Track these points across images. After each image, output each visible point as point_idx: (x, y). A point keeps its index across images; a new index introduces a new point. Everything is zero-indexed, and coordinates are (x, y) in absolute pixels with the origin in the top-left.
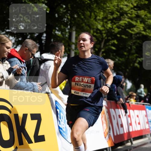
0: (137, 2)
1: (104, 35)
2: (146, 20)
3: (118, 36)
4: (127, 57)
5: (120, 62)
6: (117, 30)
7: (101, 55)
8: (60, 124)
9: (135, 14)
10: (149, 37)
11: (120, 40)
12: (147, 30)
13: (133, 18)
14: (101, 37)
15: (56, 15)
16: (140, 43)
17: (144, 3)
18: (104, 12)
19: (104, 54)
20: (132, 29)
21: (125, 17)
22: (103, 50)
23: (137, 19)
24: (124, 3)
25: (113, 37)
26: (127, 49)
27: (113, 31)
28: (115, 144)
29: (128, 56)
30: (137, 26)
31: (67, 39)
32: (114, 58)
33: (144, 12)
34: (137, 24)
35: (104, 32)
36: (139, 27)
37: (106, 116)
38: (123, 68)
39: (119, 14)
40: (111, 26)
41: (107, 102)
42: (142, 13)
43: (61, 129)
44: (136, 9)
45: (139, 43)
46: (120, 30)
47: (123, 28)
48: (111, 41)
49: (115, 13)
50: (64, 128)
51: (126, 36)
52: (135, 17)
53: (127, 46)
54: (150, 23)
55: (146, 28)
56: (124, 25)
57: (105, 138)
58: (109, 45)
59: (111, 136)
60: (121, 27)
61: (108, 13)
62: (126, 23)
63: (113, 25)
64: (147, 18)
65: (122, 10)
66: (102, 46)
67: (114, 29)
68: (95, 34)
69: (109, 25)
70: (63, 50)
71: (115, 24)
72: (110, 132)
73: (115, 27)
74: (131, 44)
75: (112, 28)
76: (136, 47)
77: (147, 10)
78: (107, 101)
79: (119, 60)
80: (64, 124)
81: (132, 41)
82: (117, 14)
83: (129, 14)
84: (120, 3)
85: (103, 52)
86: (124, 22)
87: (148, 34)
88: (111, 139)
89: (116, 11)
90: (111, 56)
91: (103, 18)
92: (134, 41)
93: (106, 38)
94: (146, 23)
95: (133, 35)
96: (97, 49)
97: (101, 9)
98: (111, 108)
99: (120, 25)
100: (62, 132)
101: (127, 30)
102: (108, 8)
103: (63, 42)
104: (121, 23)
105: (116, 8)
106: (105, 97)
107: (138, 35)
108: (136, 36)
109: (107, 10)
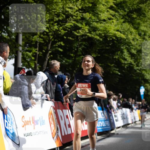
0: (82, 5)
1: (51, 37)
2: (91, 22)
3: (65, 37)
4: (73, 58)
5: (67, 64)
6: (63, 32)
7: (49, 57)
8: (7, 126)
9: (80, 17)
10: (94, 39)
11: (66, 41)
12: (92, 32)
13: (78, 20)
14: (48, 39)
15: (3, 17)
16: (86, 44)
17: (88, 5)
18: (50, 14)
19: (52, 56)
20: (78, 31)
21: (71, 19)
22: (50, 52)
23: (82, 22)
24: (69, 6)
25: (60, 39)
26: (74, 51)
27: (59, 33)
28: (63, 144)
29: (75, 57)
30: (82, 28)
31: (14, 41)
32: (62, 59)
33: (88, 15)
34: (83, 26)
35: (50, 34)
36: (84, 29)
37: (54, 116)
38: (71, 69)
39: (64, 16)
40: (57, 28)
41: (54, 103)
42: (87, 16)
43: (8, 131)
44: (80, 11)
45: (84, 45)
46: (66, 31)
47: (69, 30)
48: (58, 43)
49: (61, 15)
50: (11, 130)
51: (72, 38)
52: (80, 20)
53: (74, 48)
54: (94, 25)
55: (91, 30)
56: (70, 27)
57: (53, 138)
58: (56, 46)
59: (58, 136)
60: (67, 29)
61: (54, 15)
62: (72, 25)
63: (59, 27)
64: (92, 20)
65: (68, 13)
66: (49, 48)
67: (60, 31)
68: (42, 36)
69: (56, 27)
70: (9, 51)
71: (61, 26)
72: (58, 133)
73: (61, 29)
74: (78, 46)
75: (59, 30)
76: (82, 48)
77: (92, 12)
78: (54, 101)
79: (66, 62)
80: (11, 126)
81: (78, 43)
82: (63, 17)
83: (75, 16)
84: (66, 5)
85: (50, 54)
86: (70, 24)
87: (93, 36)
88: (59, 139)
89: (62, 13)
90: (58, 58)
91: (49, 20)
92: (80, 43)
93: (53, 40)
94: (91, 25)
95: (79, 37)
96: (44, 51)
97: (48, 11)
98: (59, 109)
99: (66, 27)
100: (10, 134)
101: (73, 32)
102: (54, 11)
103: (10, 43)
104: (67, 25)
105: (62, 10)
106: (52, 98)
107: (84, 37)
108: (82, 38)
109: (53, 13)
